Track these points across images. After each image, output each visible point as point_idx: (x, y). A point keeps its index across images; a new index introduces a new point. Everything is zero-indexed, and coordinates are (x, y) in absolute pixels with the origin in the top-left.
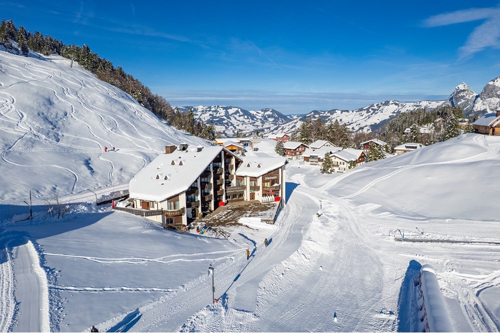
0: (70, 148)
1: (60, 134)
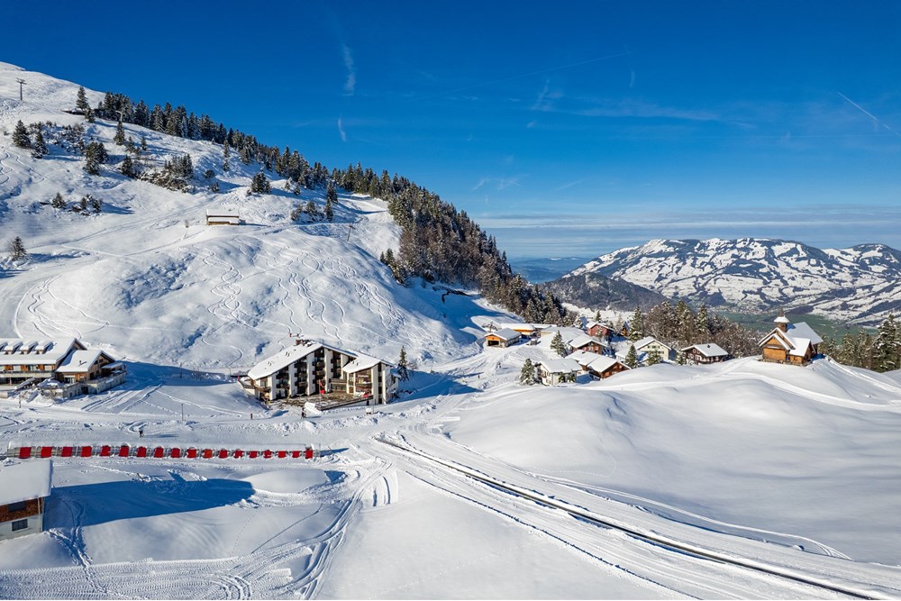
0: (260, 332)
1: (261, 320)
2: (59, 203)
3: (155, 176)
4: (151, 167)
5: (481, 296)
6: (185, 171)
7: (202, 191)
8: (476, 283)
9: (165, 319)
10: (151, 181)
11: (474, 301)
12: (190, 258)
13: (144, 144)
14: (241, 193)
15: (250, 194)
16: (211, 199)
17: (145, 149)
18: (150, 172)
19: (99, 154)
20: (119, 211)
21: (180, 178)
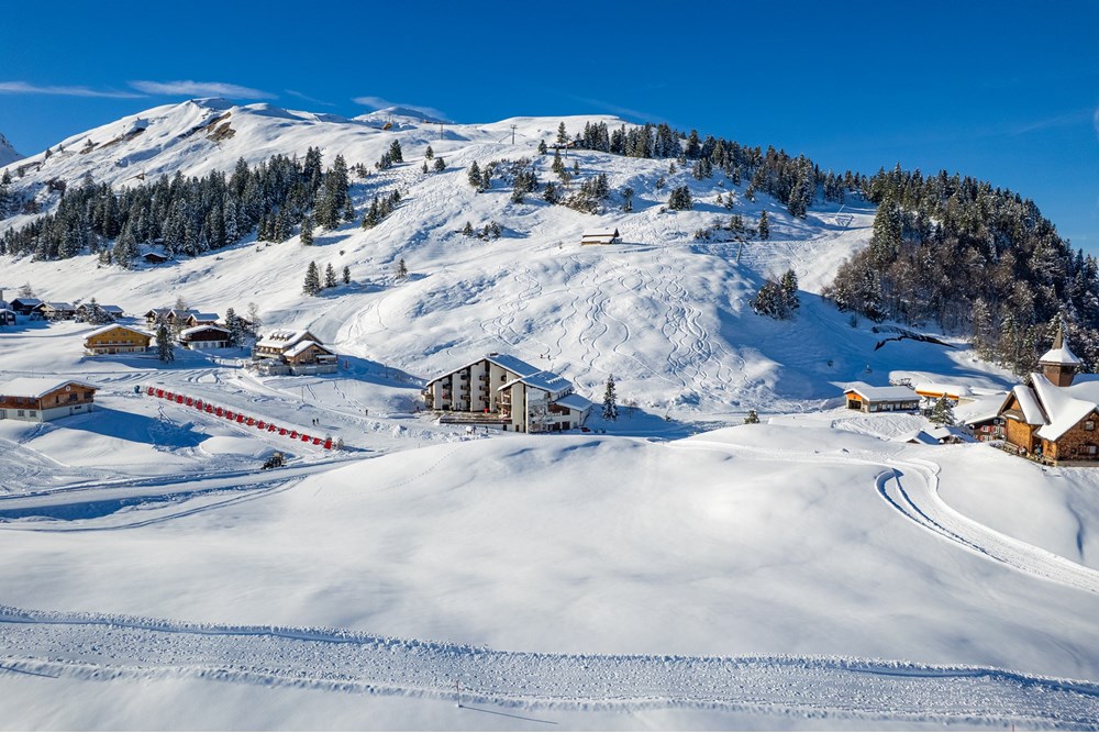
1: (527, 338)
2: (469, 231)
3: (572, 199)
4: (571, 190)
5: (971, 347)
6: (598, 192)
7: (612, 211)
8: (970, 327)
9: (434, 330)
10: (568, 206)
11: (949, 353)
12: (504, 274)
13: (576, 168)
14: (654, 211)
15: (663, 211)
16: (618, 220)
17: (577, 174)
18: (568, 196)
19: (532, 184)
20: (517, 235)
21: (592, 199)
